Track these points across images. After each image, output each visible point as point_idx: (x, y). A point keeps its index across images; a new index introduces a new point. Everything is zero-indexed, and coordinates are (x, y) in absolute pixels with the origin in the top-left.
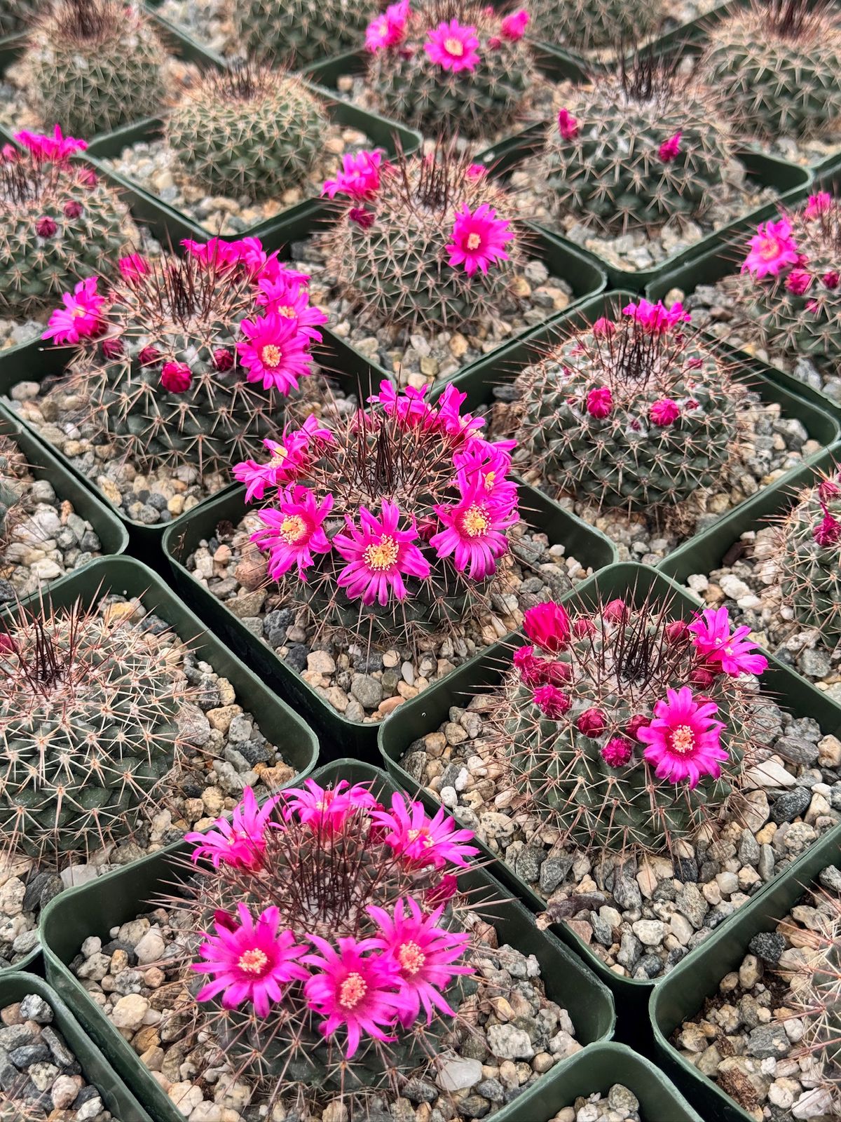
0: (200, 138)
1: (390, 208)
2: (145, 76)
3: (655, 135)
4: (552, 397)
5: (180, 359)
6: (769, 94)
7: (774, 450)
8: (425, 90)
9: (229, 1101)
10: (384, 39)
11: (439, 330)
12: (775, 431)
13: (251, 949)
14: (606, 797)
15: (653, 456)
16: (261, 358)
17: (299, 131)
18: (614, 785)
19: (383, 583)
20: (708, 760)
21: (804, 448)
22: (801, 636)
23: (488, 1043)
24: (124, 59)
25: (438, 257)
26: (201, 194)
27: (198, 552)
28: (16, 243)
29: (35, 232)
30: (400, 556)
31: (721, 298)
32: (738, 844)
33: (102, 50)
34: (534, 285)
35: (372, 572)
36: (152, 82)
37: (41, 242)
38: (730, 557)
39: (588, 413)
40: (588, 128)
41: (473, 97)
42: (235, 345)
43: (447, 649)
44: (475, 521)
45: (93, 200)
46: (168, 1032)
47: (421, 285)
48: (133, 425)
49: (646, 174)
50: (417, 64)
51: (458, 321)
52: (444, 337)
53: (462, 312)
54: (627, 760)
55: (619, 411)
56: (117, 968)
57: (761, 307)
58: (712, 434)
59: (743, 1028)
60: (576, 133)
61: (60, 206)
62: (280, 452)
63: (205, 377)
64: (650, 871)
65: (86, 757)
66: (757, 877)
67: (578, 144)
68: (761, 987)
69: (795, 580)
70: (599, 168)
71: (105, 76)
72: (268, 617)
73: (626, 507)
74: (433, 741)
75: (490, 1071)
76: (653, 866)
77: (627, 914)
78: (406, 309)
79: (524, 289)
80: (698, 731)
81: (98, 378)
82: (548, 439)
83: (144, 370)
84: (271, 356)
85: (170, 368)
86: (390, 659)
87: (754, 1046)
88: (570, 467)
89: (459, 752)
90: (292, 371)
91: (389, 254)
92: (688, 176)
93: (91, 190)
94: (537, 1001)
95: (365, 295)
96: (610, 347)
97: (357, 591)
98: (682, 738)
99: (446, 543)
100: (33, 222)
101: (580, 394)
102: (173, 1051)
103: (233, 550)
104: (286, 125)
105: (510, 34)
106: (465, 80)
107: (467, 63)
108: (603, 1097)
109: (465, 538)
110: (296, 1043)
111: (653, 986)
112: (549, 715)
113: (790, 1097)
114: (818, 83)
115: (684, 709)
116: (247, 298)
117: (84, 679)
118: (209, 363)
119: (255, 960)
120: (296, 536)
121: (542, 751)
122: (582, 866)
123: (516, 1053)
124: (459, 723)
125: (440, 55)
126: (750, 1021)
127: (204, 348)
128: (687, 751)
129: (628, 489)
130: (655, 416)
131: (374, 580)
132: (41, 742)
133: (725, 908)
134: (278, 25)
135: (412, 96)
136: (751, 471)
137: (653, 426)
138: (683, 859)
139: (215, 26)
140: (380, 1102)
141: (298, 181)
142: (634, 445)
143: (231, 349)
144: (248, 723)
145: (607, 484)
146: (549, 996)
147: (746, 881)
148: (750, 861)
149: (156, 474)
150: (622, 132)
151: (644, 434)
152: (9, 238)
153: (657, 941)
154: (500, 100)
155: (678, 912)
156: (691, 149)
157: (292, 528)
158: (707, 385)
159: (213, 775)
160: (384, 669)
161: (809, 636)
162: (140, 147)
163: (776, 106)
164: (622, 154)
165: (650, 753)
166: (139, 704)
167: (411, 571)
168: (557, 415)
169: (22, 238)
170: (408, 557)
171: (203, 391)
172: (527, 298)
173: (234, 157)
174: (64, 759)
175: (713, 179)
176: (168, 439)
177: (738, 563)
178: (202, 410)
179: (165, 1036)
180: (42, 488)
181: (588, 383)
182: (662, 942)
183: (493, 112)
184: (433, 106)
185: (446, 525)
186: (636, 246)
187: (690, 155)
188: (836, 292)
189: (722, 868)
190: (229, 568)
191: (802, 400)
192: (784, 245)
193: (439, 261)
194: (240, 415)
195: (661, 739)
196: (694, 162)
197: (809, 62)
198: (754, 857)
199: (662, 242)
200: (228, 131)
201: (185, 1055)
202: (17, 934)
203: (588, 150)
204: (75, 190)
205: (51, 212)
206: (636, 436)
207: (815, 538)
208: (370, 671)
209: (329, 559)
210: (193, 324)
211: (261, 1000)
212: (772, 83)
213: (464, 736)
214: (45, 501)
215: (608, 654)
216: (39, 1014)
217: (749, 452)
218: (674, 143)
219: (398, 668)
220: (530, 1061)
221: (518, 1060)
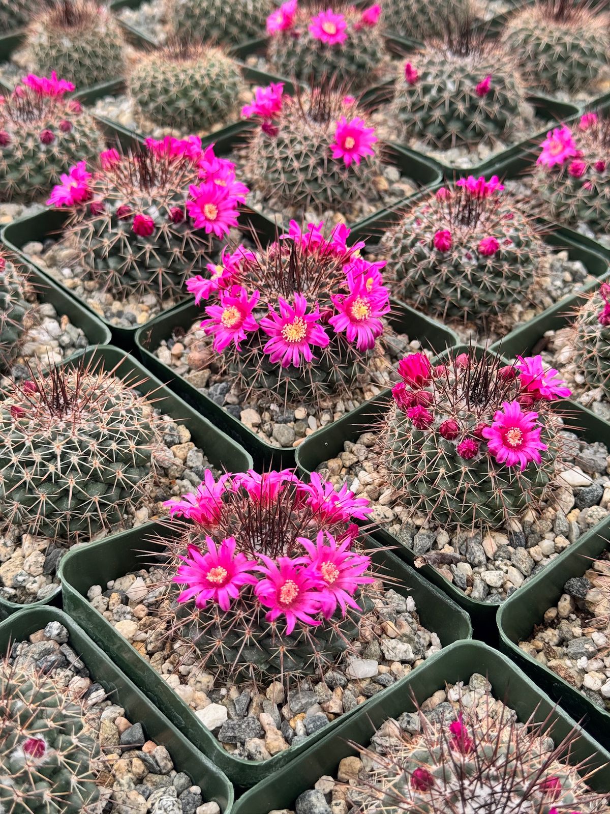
0: (153, 86)
1: (290, 122)
2: (111, 53)
3: (473, 79)
4: (408, 241)
5: (146, 213)
6: (549, 60)
7: (565, 282)
8: (309, 59)
9: (199, 685)
10: (280, 26)
11: (325, 209)
12: (565, 269)
13: (215, 567)
14: (461, 482)
15: (481, 277)
16: (203, 212)
17: (223, 81)
18: (466, 473)
19: (296, 351)
20: (533, 450)
21: (585, 280)
22: (590, 393)
23: (382, 651)
24: (97, 40)
25: (324, 155)
26: (154, 126)
27: (160, 349)
28: (26, 148)
29: (39, 140)
30: (308, 332)
31: (522, 189)
32: (553, 521)
33: (82, 34)
34: (391, 182)
35: (288, 344)
36: (117, 58)
37: (43, 147)
38: (537, 349)
39: (435, 249)
40: (425, 75)
41: (343, 63)
42: (184, 204)
43: (341, 406)
44: (360, 309)
45: (78, 121)
46: (153, 645)
47: (312, 174)
48: (112, 262)
49: (467, 105)
50: (303, 41)
51: (339, 202)
52: (329, 213)
53: (342, 195)
54: (476, 454)
55: (457, 247)
56: (114, 604)
57: (551, 189)
58: (522, 263)
59: (562, 642)
60: (418, 79)
61: (56, 124)
62: (218, 271)
63: (164, 227)
64: (493, 541)
65: (90, 458)
66: (567, 542)
67: (419, 86)
68: (573, 616)
69: (585, 353)
70: (434, 102)
71: (85, 52)
72: (211, 389)
73: (462, 317)
74: (333, 463)
75: (384, 668)
76: (493, 537)
77: (476, 569)
78: (302, 193)
79: (384, 185)
80: (525, 431)
81: (87, 230)
82: (407, 270)
83: (120, 223)
84: (210, 212)
85: (139, 219)
86: (300, 413)
87: (571, 650)
88: (422, 288)
89: (351, 469)
90: (225, 223)
91: (290, 153)
92: (496, 107)
93: (77, 115)
94: (415, 626)
95: (272, 184)
96: (449, 207)
97: (277, 357)
98: (514, 436)
99: (340, 322)
100: (38, 134)
101: (429, 237)
102: (157, 656)
103: (185, 347)
104: (214, 77)
105: (369, 22)
106: (337, 52)
107: (339, 38)
108: (464, 685)
109: (353, 320)
110: (248, 633)
111: (498, 606)
112: (418, 427)
113: (599, 683)
114: (583, 53)
115: (514, 418)
116: (192, 176)
117: (86, 407)
118: (166, 217)
119: (219, 574)
120: (233, 321)
121: (414, 453)
122: (443, 538)
123: (401, 656)
124: (351, 452)
125: (320, 33)
126: (568, 636)
127: (163, 207)
128: (518, 445)
129: (464, 302)
130: (482, 248)
131: (289, 350)
132: (58, 447)
133: (545, 562)
134: (204, 22)
135: (301, 63)
136: (549, 293)
137: (481, 256)
138: (515, 533)
139: (158, 27)
140: (306, 686)
141: (222, 117)
142: (468, 270)
143: (182, 207)
144: (201, 454)
145: (449, 299)
146: (422, 624)
147: (560, 545)
148: (563, 533)
149: (128, 301)
150: (450, 76)
151: (474, 262)
152: (21, 144)
153: (499, 584)
154: (362, 66)
155: (513, 565)
156: (498, 88)
157: (230, 316)
158: (517, 230)
159: (176, 488)
160: (296, 420)
161: (596, 393)
162: (109, 99)
163: (554, 68)
164: (450, 92)
165: (491, 446)
166: (126, 425)
167: (316, 342)
168: (412, 251)
169: (30, 144)
170: (314, 331)
171: (162, 238)
172: (386, 191)
173: (178, 98)
174: (74, 459)
175: (513, 110)
176: (138, 273)
177: (543, 353)
178: (162, 251)
179: (150, 648)
180: (47, 308)
181: (434, 229)
182: (502, 586)
183: (357, 75)
184: (315, 69)
185: (340, 311)
186: (461, 155)
187: (497, 93)
188: (604, 175)
189: (542, 538)
190: (182, 359)
191: (583, 247)
192: (567, 144)
193: (325, 158)
194: (189, 255)
195: (499, 437)
196: (500, 98)
197: (576, 39)
198: (565, 529)
199: (479, 154)
200: (173, 80)
201: (165, 659)
202: (40, 588)
203: (426, 90)
204: (67, 114)
205: (51, 127)
206: (469, 263)
207: (599, 320)
208: (285, 421)
209: (257, 336)
210: (154, 191)
211: (224, 599)
212: (551, 52)
213: (355, 460)
214: (50, 317)
215: (460, 387)
216: (58, 635)
217: (547, 282)
218: (486, 83)
219: (305, 420)
220: (412, 664)
221: (403, 662)
